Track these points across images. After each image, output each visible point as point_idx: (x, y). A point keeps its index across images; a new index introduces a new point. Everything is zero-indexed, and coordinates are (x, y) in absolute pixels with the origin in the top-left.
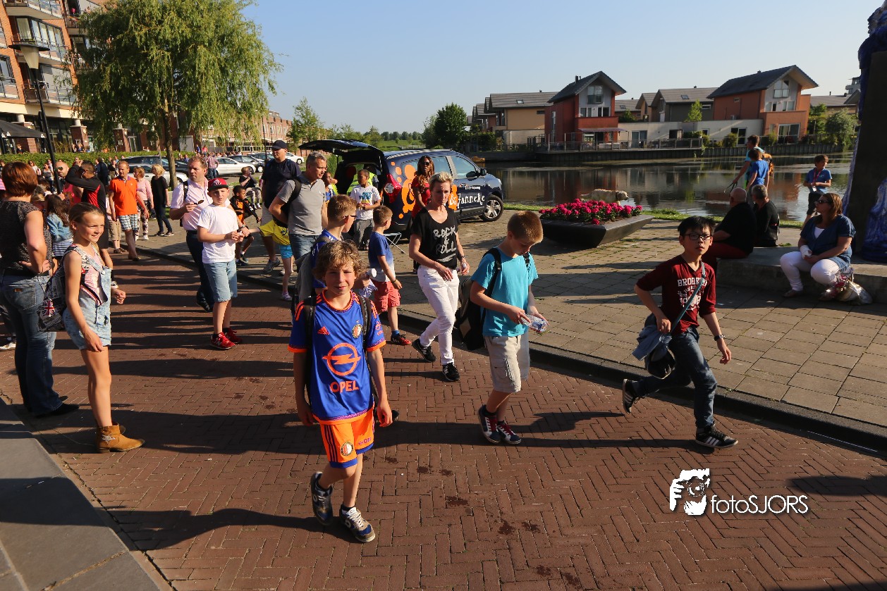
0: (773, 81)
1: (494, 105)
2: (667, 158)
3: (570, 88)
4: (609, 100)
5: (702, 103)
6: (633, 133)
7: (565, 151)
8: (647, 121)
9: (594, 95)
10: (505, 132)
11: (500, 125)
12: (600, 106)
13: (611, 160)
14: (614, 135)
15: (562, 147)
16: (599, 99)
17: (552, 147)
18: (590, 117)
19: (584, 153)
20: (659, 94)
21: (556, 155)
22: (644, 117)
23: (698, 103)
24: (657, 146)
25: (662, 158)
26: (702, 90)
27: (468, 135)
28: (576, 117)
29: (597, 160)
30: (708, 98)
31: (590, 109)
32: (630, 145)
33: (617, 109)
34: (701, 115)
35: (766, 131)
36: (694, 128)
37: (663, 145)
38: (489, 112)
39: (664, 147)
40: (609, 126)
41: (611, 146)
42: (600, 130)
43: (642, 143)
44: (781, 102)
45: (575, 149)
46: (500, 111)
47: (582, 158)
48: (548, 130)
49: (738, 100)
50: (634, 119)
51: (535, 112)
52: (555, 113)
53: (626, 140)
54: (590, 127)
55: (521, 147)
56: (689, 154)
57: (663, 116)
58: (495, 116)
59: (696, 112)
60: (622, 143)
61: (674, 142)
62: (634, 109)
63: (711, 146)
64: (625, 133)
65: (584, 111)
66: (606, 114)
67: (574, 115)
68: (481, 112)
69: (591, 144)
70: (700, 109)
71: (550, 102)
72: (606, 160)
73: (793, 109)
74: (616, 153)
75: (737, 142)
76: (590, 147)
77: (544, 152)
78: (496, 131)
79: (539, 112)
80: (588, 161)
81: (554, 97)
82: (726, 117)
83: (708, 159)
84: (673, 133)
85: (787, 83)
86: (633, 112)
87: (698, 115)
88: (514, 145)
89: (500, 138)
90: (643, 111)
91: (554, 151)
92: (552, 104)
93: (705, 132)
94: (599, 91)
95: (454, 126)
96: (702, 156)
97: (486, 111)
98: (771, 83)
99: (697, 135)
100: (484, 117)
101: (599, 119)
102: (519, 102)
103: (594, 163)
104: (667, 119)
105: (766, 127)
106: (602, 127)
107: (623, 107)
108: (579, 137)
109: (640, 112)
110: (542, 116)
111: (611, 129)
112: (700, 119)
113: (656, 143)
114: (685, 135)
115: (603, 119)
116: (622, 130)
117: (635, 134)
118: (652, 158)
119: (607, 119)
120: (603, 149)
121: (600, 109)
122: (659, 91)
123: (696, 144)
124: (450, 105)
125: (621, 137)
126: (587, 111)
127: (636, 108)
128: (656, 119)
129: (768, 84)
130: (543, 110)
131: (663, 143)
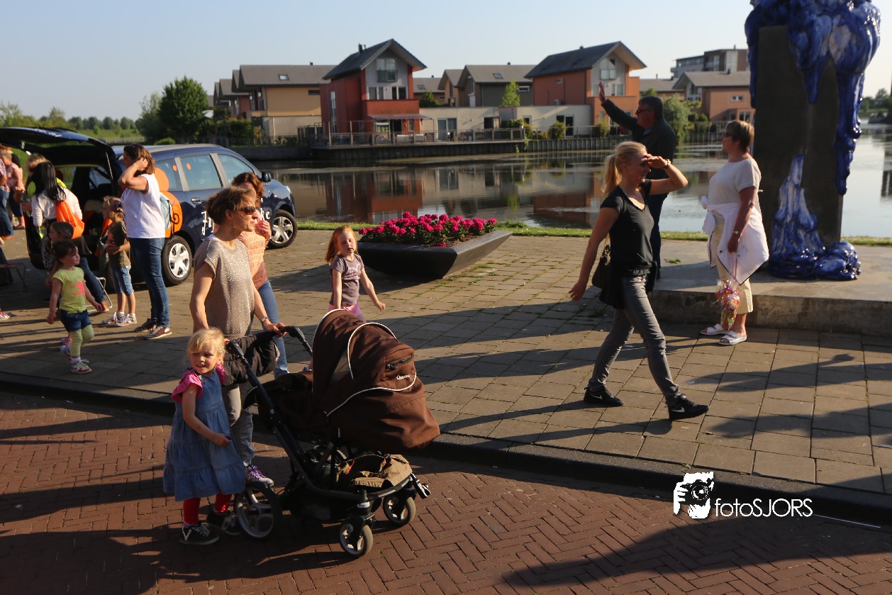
0: (598, 59)
1: (247, 82)
2: (483, 153)
3: (351, 60)
4: (405, 76)
5: (519, 84)
6: (439, 121)
7: (352, 145)
8: (454, 105)
9: (385, 71)
10: (265, 119)
11: (257, 109)
12: (394, 85)
13: (414, 156)
14: (415, 123)
15: (347, 141)
16: (392, 77)
17: (334, 140)
18: (382, 99)
19: (378, 149)
20: (466, 72)
21: (339, 150)
22: (449, 100)
23: (513, 84)
24: (470, 138)
25: (478, 153)
26: (518, 68)
27: (211, 123)
28: (363, 99)
29: (395, 158)
30: (527, 77)
31: (381, 89)
32: (437, 136)
33: (416, 90)
34: (518, 99)
35: (596, 119)
36: (514, 115)
37: (478, 137)
38: (240, 90)
39: (479, 139)
40: (408, 112)
41: (413, 138)
42: (396, 116)
43: (452, 134)
44: (609, 84)
45: (365, 143)
46: (255, 89)
47: (375, 155)
48: (326, 116)
49: (560, 81)
50: (437, 102)
51: (306, 91)
52: (333, 95)
53: (430, 130)
54: (383, 113)
55: (291, 141)
56: (509, 148)
57: (473, 99)
58: (248, 97)
59: (512, 95)
60: (426, 134)
61: (490, 133)
62: (436, 90)
63: (535, 137)
64: (429, 122)
65: (373, 90)
66: (403, 97)
67: (361, 98)
68: (228, 91)
69: (386, 136)
70: (517, 91)
71: (325, 78)
72: (408, 157)
73: (622, 94)
74: (419, 147)
75: (565, 132)
76: (385, 140)
77: (324, 148)
78: (253, 118)
79: (311, 92)
80: (384, 158)
81: (331, 72)
82: (549, 102)
83: (534, 154)
84: (488, 122)
85: (613, 61)
86: (435, 94)
87: (515, 99)
88: (279, 138)
89: (260, 128)
90: (447, 92)
91: (337, 147)
92: (329, 81)
93: (527, 120)
94: (391, 65)
95: (189, 111)
96: (526, 151)
97: (234, 89)
98: (596, 61)
99: (517, 125)
100: (232, 98)
101: (394, 102)
102: (283, 78)
103: (393, 161)
104: (479, 104)
105: (595, 115)
106: (399, 113)
107: (422, 87)
108: (369, 127)
109: (443, 94)
110: (317, 98)
111: (411, 115)
112: (518, 103)
113: (468, 134)
114: (503, 124)
115: (400, 102)
116: (425, 117)
117: (442, 123)
118: (465, 154)
119: (404, 103)
120: (403, 143)
121: (394, 89)
122: (466, 67)
123: (517, 135)
124: (180, 79)
125: (425, 127)
126: (378, 91)
127: (439, 89)
128: (465, 103)
129: (594, 63)
130: (317, 89)
131: (477, 134)
